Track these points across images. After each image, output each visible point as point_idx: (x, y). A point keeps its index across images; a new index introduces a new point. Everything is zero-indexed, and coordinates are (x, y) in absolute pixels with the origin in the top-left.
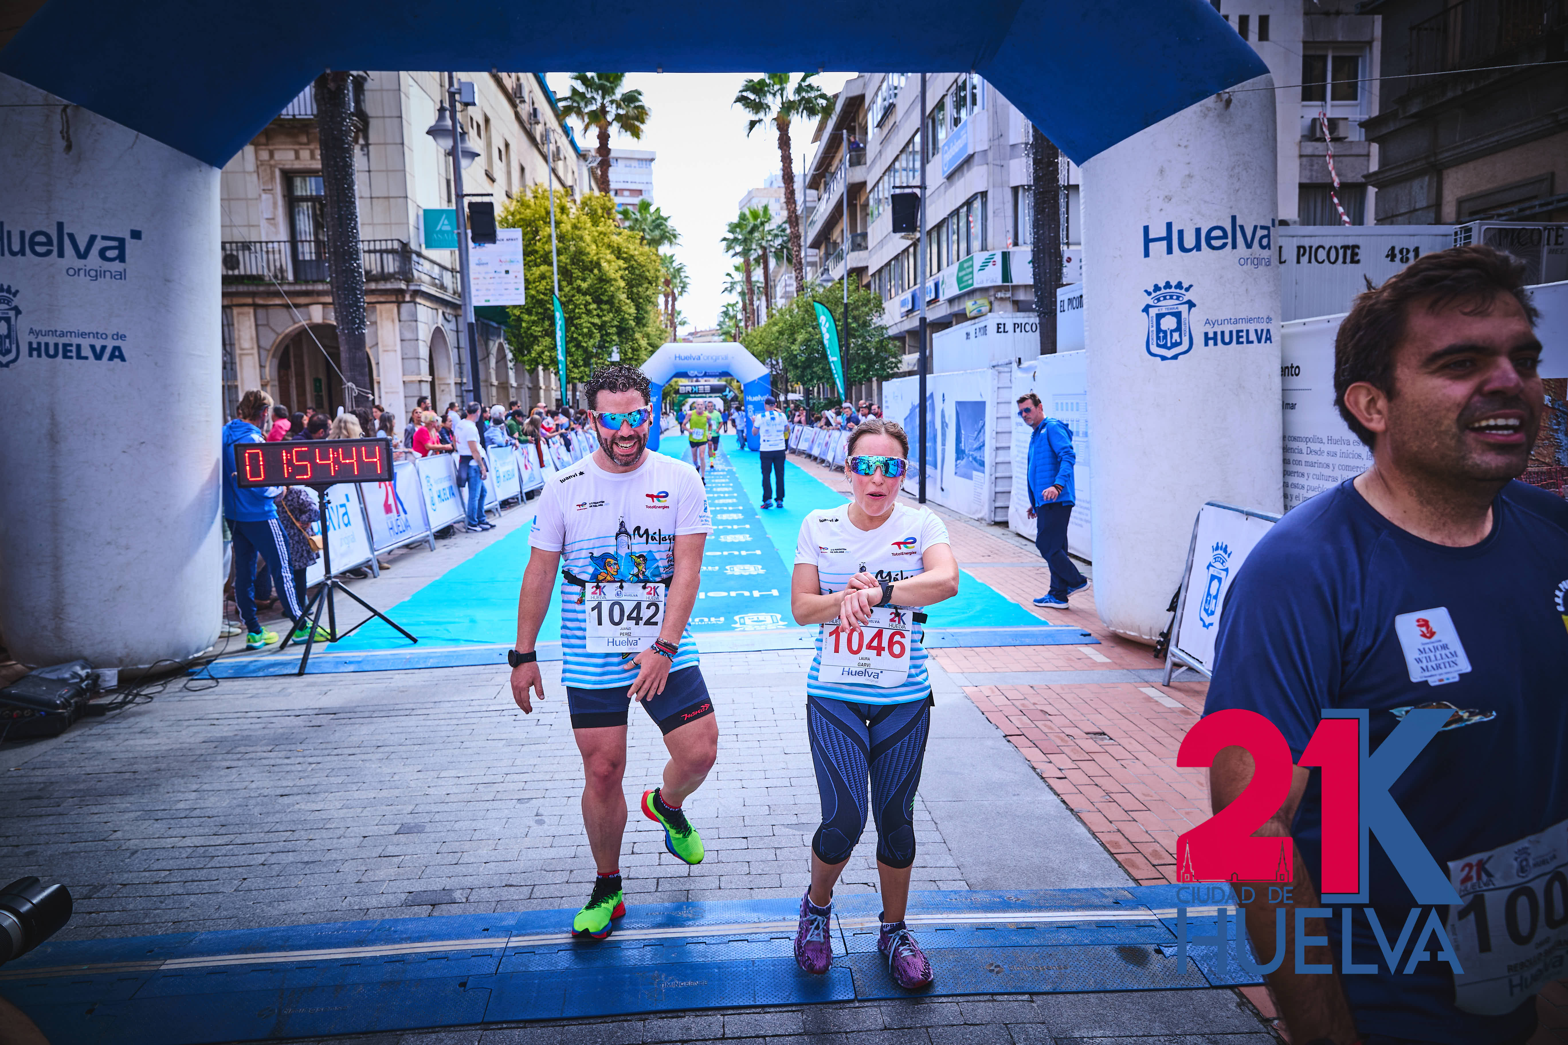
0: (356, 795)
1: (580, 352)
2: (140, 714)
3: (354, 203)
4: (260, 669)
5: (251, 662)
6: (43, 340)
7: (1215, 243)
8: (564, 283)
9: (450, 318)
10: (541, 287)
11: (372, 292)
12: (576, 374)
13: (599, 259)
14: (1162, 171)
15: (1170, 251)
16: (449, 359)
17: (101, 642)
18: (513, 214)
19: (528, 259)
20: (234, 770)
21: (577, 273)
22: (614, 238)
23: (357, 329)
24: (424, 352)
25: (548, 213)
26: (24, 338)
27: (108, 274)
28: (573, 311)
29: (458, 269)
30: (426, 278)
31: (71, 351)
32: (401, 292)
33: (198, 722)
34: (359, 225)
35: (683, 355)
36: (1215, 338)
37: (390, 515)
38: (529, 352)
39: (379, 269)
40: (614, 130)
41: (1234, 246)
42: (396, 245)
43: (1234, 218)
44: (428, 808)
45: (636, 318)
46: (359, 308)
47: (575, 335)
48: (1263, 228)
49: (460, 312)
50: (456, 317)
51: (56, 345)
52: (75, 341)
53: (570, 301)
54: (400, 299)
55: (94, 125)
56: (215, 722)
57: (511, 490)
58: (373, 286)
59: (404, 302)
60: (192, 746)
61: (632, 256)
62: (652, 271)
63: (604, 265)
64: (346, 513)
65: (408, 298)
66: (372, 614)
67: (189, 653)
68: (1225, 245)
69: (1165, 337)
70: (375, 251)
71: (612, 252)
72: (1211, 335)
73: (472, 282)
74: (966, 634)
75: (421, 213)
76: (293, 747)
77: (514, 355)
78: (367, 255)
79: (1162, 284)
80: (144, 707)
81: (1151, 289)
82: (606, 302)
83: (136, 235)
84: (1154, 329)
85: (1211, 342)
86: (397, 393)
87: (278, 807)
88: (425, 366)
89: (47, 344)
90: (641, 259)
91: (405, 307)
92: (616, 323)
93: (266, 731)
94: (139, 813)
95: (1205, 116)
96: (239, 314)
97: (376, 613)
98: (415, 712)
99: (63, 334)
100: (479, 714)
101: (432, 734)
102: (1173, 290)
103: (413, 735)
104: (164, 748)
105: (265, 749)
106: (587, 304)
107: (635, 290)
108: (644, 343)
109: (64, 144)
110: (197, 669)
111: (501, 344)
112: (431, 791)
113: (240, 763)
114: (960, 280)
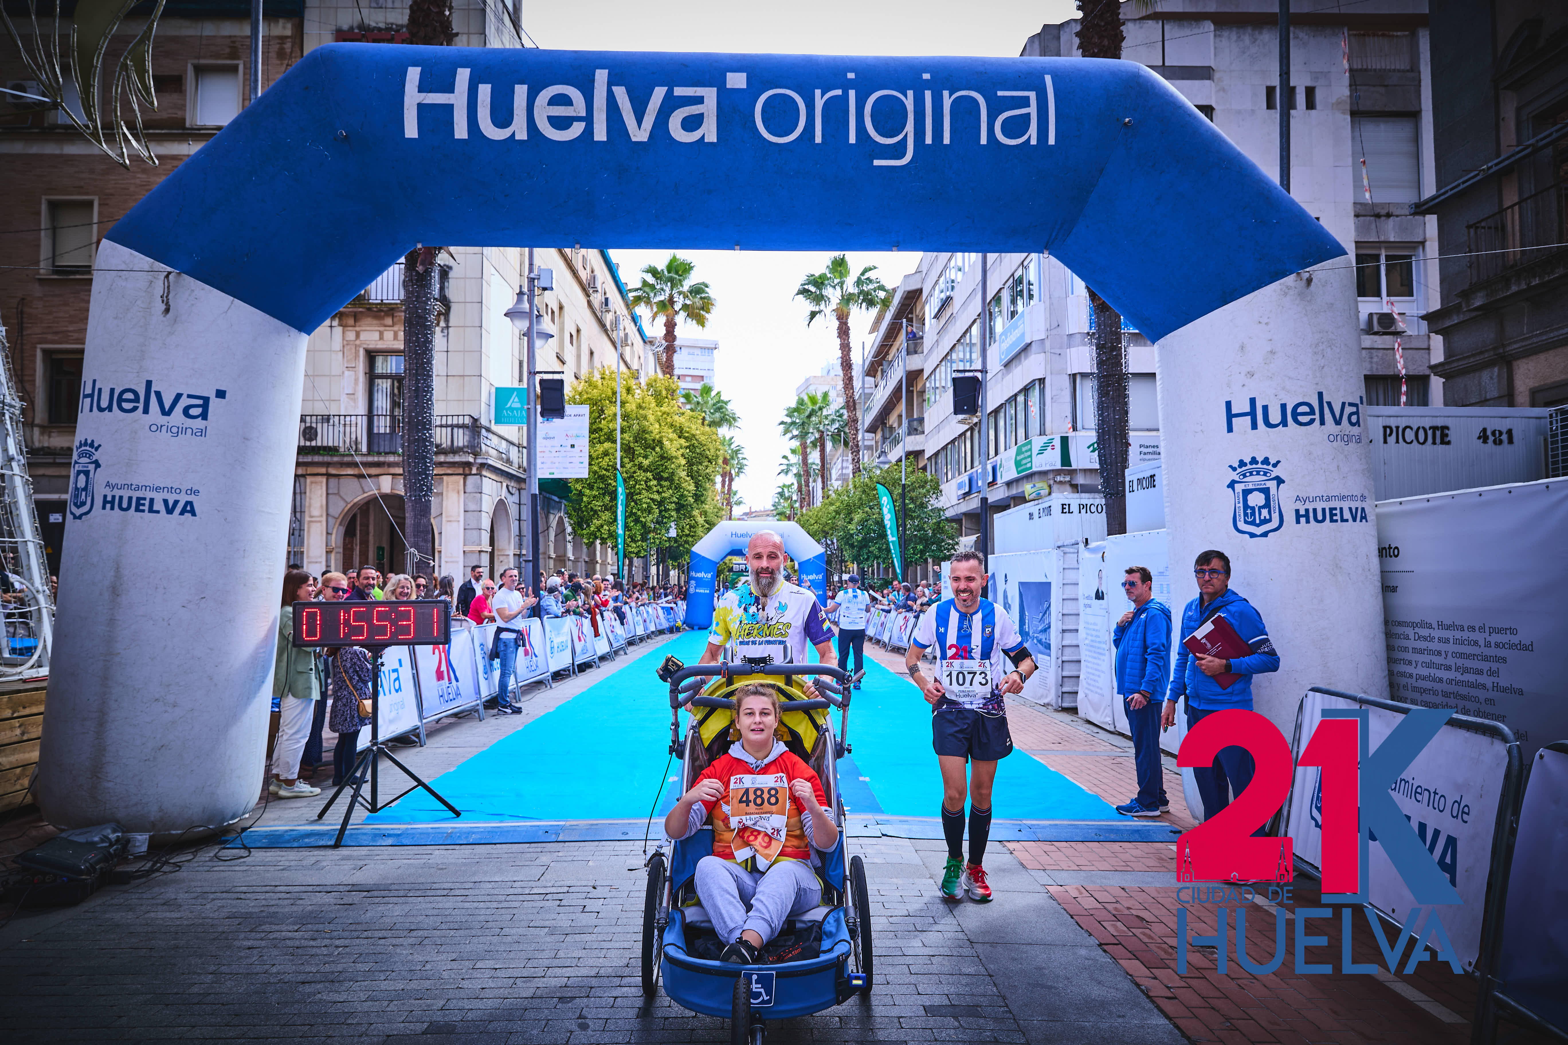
0: (384, 985)
1: (639, 527)
2: (166, 884)
3: (431, 376)
4: (296, 839)
5: (287, 831)
6: (118, 493)
7: (1300, 418)
8: (626, 460)
9: (513, 491)
10: (604, 464)
11: (441, 464)
12: (633, 548)
13: (661, 437)
14: (1242, 348)
15: (1254, 426)
16: (509, 531)
17: (136, 805)
18: (580, 394)
19: (593, 436)
20: (255, 952)
21: (639, 450)
22: (676, 418)
23: (424, 496)
24: (486, 524)
25: (614, 393)
26: (100, 491)
27: (189, 431)
28: (634, 487)
29: (525, 444)
30: (493, 453)
31: (144, 505)
32: (469, 465)
33: (224, 895)
34: (434, 398)
35: (739, 533)
36: (1307, 515)
37: (441, 682)
38: (588, 526)
39: (449, 443)
40: (680, 318)
41: (1322, 423)
42: (467, 420)
43: (1320, 395)
44: (460, 1004)
45: (695, 495)
46: (427, 476)
47: (635, 511)
48: (1351, 404)
49: (523, 486)
50: (519, 490)
51: (130, 498)
52: (149, 495)
53: (632, 477)
54: (467, 472)
55: (193, 291)
56: (243, 896)
57: (562, 661)
58: (442, 458)
59: (470, 474)
60: (215, 922)
61: (694, 436)
62: (712, 451)
63: (666, 443)
64: (397, 679)
65: (474, 471)
66: (416, 784)
67: (224, 820)
68: (1312, 421)
69: (1253, 514)
70: (447, 426)
71: (674, 431)
72: (1302, 512)
73: (538, 454)
74: (1044, 827)
75: (493, 390)
76: (321, 927)
77: (573, 529)
78: (438, 429)
79: (1247, 460)
80: (171, 876)
81: (1236, 465)
82: (666, 479)
83: (221, 394)
84: (1241, 505)
85: (1303, 520)
86: (457, 562)
87: (298, 996)
88: (486, 537)
89: (121, 498)
90: (702, 438)
91: (471, 480)
92: (675, 499)
93: (295, 908)
94: (148, 996)
95: (1285, 294)
96: (312, 483)
97: (420, 783)
98: (453, 893)
99: (138, 488)
100: (521, 898)
101: (470, 918)
102: (1259, 465)
103: (449, 919)
104: (185, 922)
105: (291, 928)
106: (648, 480)
107: (695, 468)
108: (701, 520)
109: (163, 307)
110: (231, 836)
111: (561, 518)
112: (466, 984)
113: (263, 943)
114: (1018, 464)
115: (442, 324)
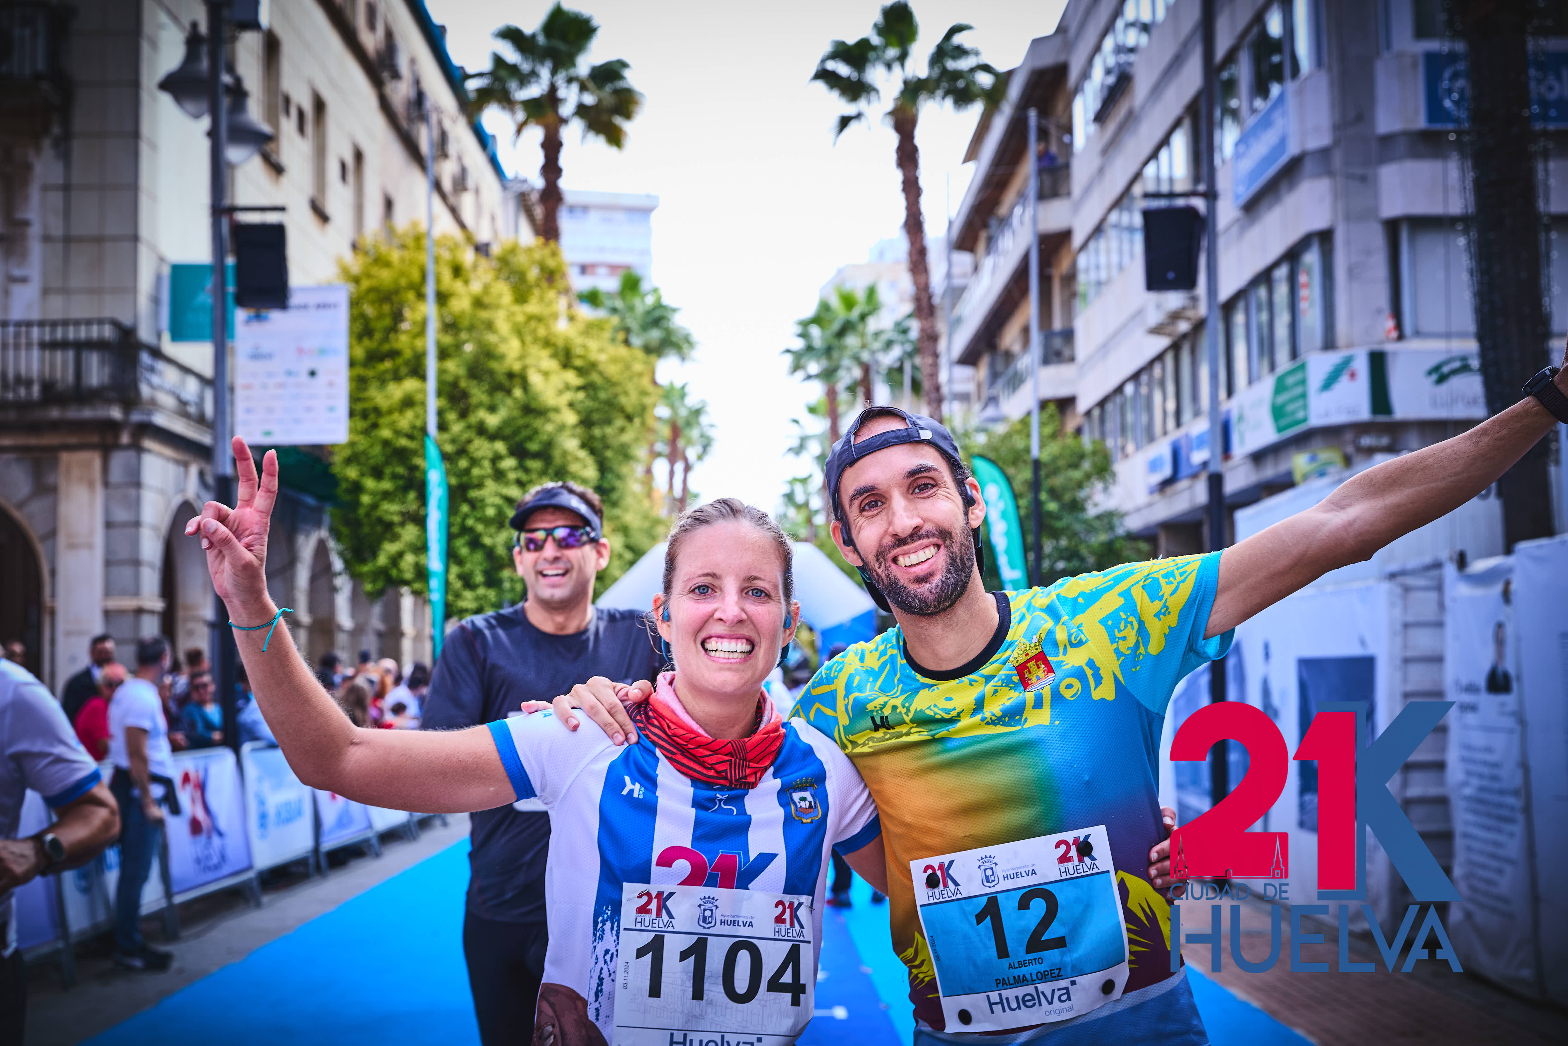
1: (479, 556)
8: (451, 416)
11: (54, 426)
13: (524, 367)
21: (478, 395)
22: (558, 327)
24: (151, 551)
25: (425, 276)
28: (468, 471)
30: (167, 401)
32: (113, 426)
38: (374, 555)
39: (71, 380)
40: (572, 133)
42: (108, 332)
47: (470, 522)
53: (462, 452)
54: (109, 442)
57: (290, 843)
58: (55, 413)
59: (117, 447)
61: (594, 364)
63: (535, 379)
65: (124, 440)
70: (64, 345)
71: (554, 355)
73: (239, 393)
75: (166, 270)
77: (346, 562)
78: (47, 352)
82: (537, 456)
88: (152, 580)
90: (612, 370)
91: (118, 460)
106: (496, 459)
107: (597, 432)
111: (321, 541)
114: (1278, 412)
115: (56, 130)
